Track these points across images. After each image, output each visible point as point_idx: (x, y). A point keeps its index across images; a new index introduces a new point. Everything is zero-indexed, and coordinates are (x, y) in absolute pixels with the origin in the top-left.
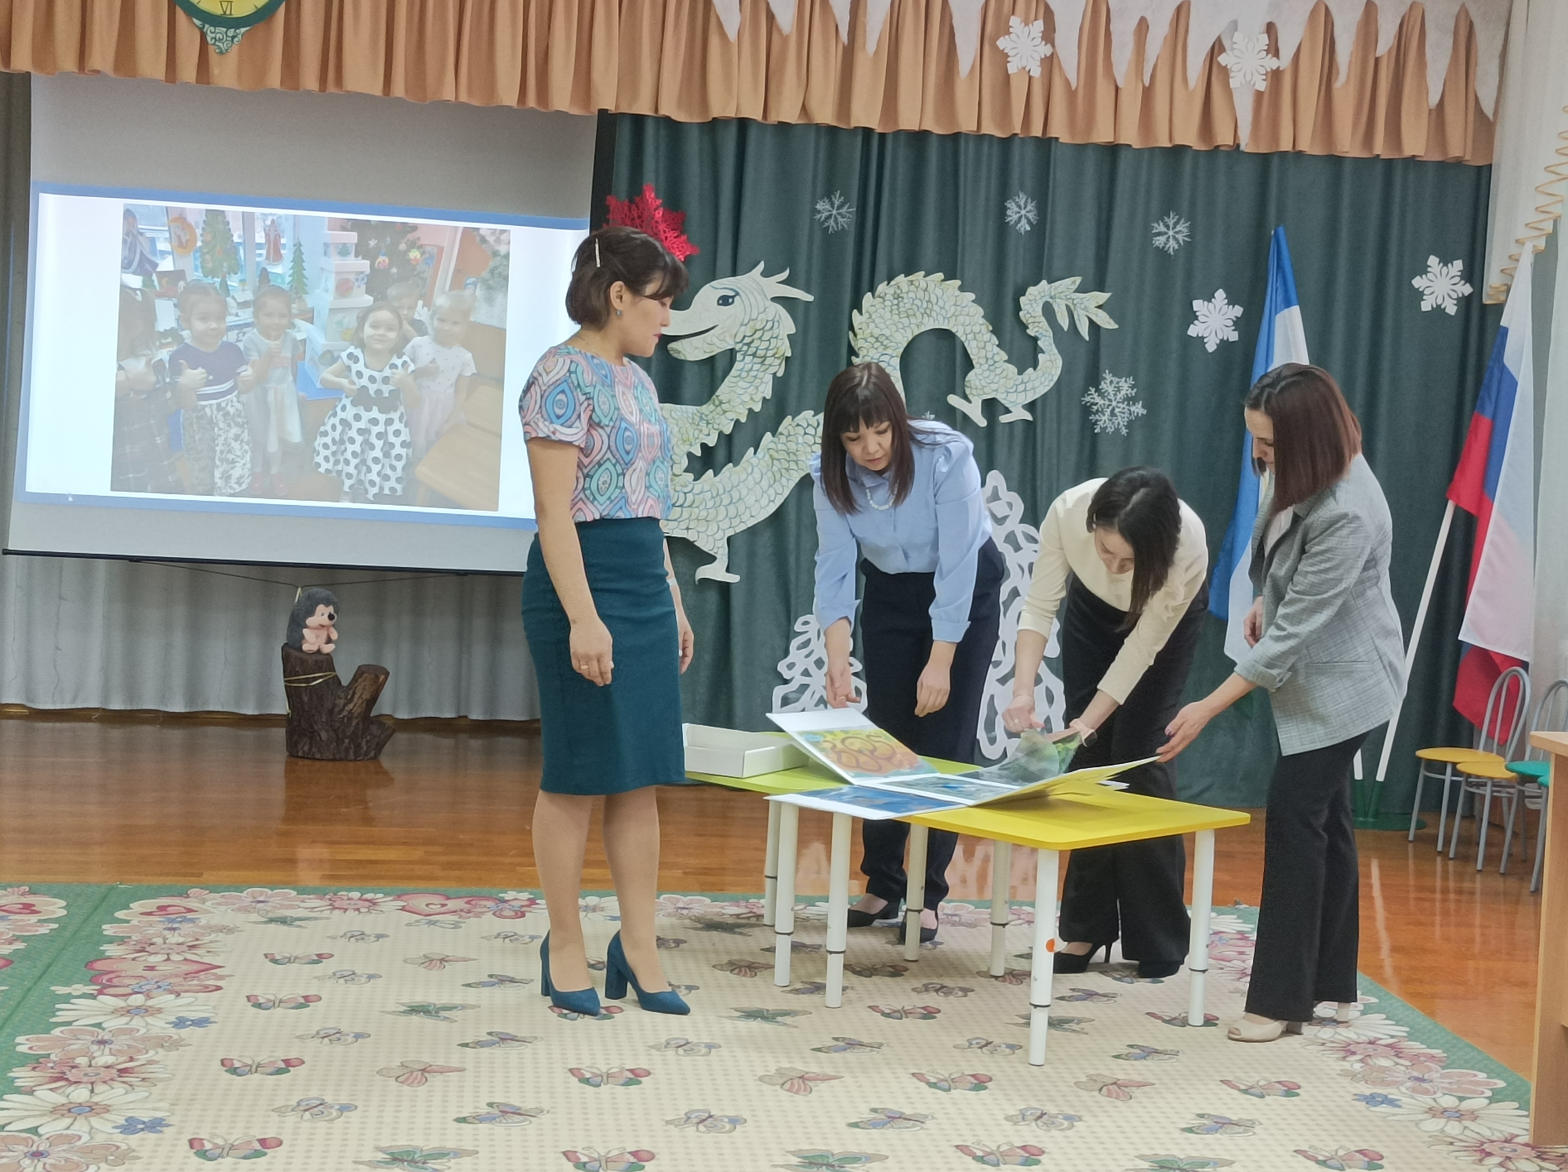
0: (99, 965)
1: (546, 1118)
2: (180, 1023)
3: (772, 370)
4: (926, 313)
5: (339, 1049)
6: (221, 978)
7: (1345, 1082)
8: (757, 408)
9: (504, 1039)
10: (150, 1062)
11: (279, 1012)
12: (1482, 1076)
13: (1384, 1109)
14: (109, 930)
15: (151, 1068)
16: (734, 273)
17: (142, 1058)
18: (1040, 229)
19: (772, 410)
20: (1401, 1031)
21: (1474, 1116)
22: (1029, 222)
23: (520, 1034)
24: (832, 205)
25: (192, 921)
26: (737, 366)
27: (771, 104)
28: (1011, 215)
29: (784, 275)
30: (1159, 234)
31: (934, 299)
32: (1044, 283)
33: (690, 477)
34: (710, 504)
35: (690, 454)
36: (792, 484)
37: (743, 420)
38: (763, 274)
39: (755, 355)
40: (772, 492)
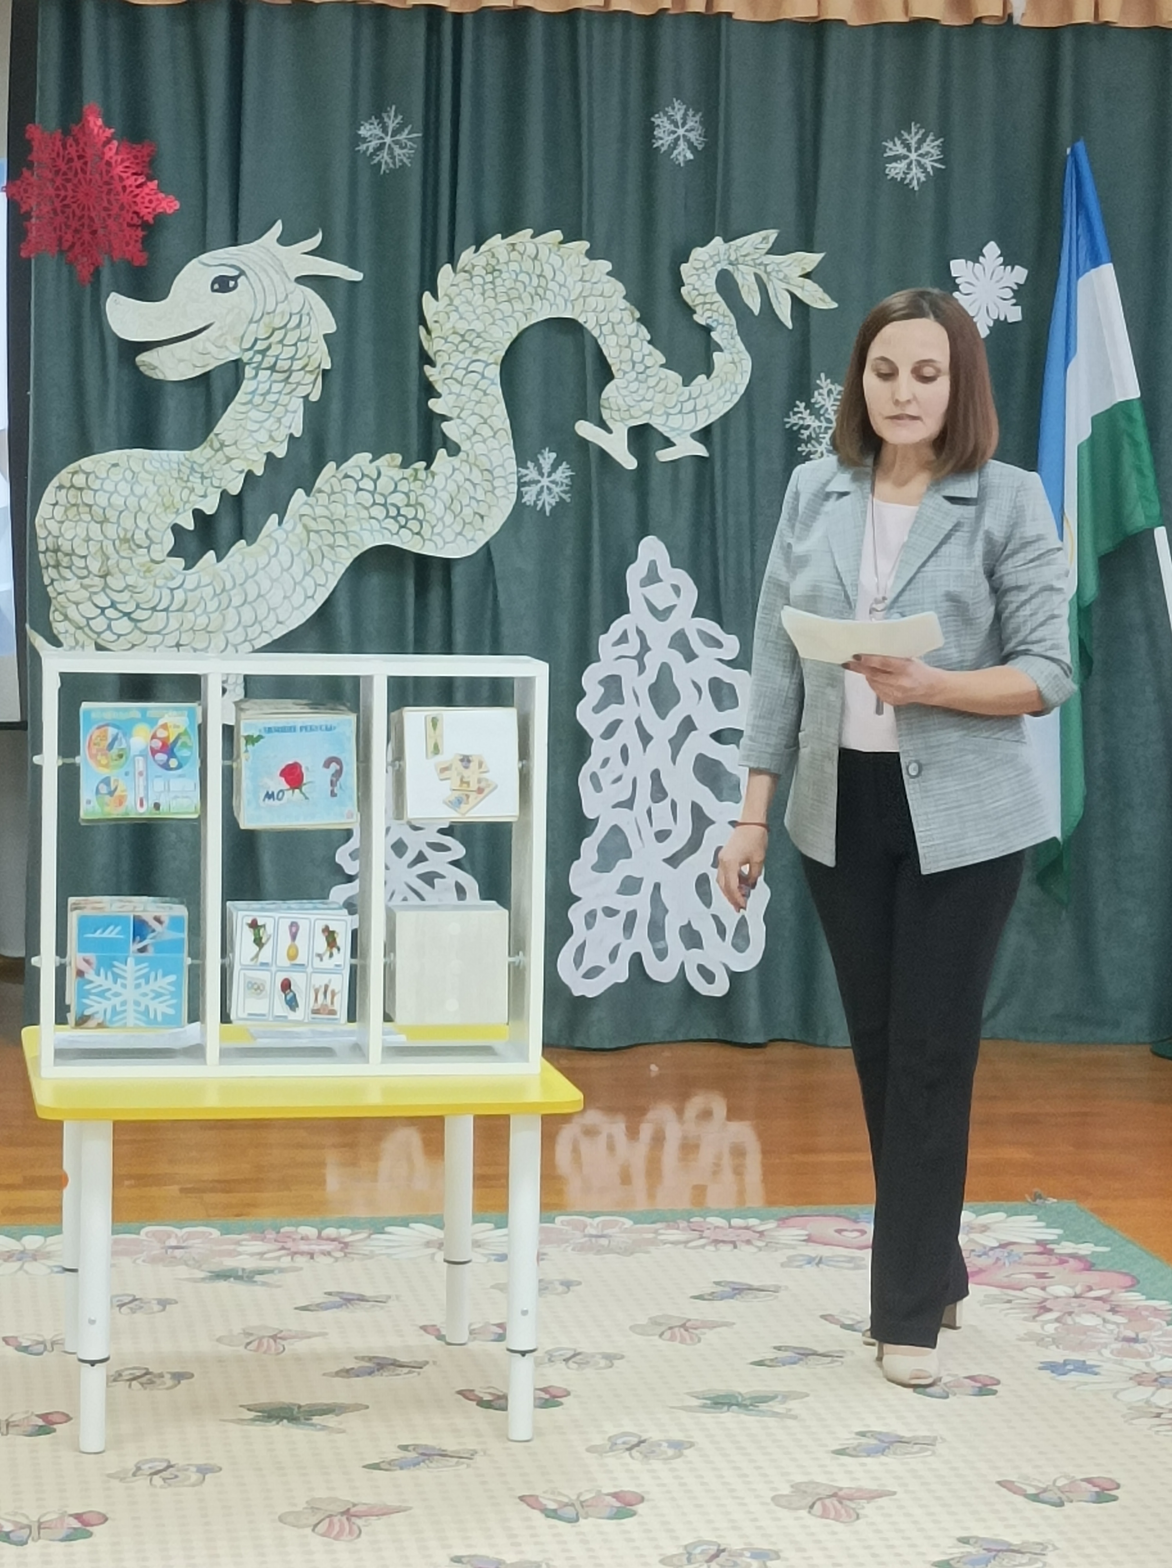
3: (303, 391)
4: (539, 294)
8: (281, 452)
16: (235, 241)
18: (711, 155)
19: (306, 455)
22: (691, 147)
24: (385, 130)
26: (247, 386)
28: (663, 137)
29: (316, 241)
30: (896, 158)
31: (549, 273)
32: (718, 240)
33: (180, 562)
34: (212, 605)
35: (177, 530)
36: (341, 570)
37: (259, 471)
38: (283, 241)
39: (272, 368)
40: (309, 582)
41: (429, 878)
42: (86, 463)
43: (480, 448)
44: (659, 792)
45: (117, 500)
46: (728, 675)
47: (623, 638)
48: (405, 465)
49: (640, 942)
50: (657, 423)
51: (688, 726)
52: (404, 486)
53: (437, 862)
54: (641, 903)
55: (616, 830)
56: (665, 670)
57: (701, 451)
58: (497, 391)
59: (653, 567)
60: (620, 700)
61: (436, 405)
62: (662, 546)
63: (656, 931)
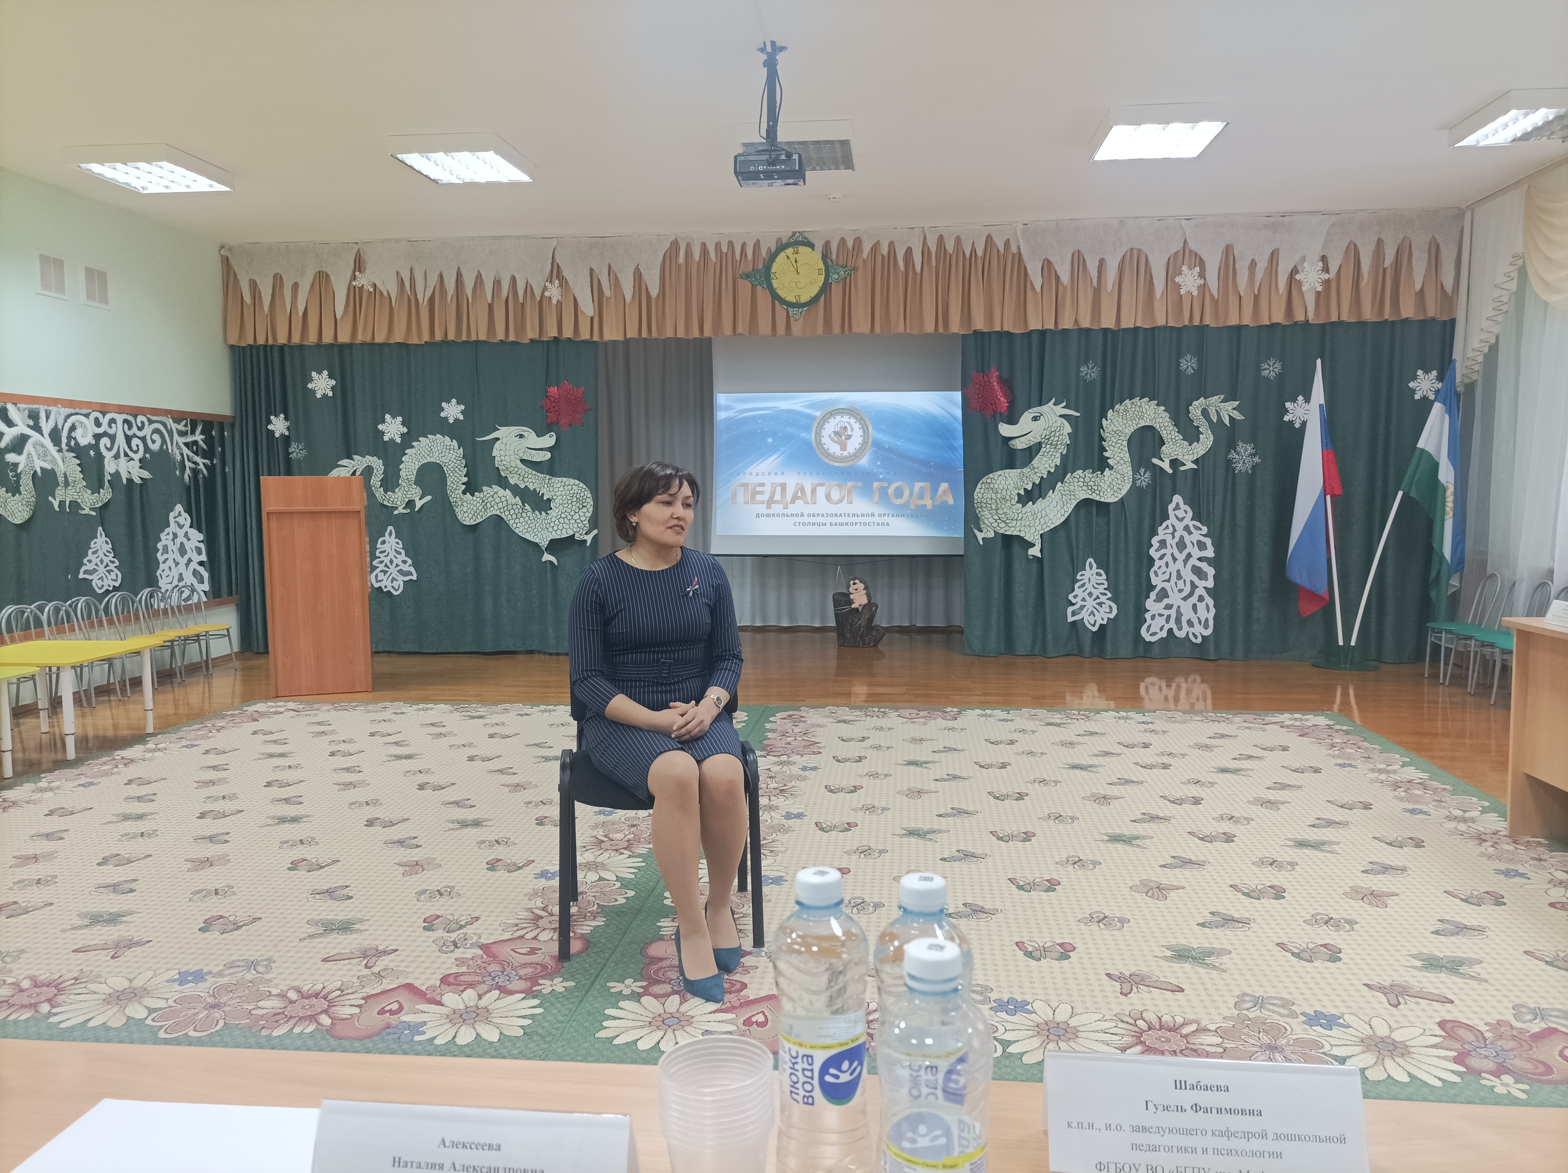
0: (765, 742)
1: (980, 815)
2: (804, 769)
3: (1060, 451)
5: (878, 781)
6: (821, 748)
7: (1397, 802)
8: (1052, 470)
9: (955, 777)
10: (793, 787)
11: (848, 763)
12: (1475, 799)
13: (1420, 816)
14: (768, 726)
15: (794, 789)
17: (790, 785)
18: (1200, 371)
19: (1061, 471)
20: (1425, 776)
21: (1473, 820)
22: (1193, 368)
23: (963, 775)
24: (1088, 368)
25: (804, 722)
26: (1043, 450)
27: (1059, 320)
28: (1183, 364)
29: (1064, 404)
30: (1265, 369)
31: (1144, 411)
32: (1202, 399)
33: (1020, 505)
34: (1031, 518)
35: (1019, 494)
36: (1073, 506)
37: (1045, 477)
38: (1055, 404)
39: (1051, 444)
40: (1062, 511)
41: (1100, 604)
42: (991, 475)
43: (1120, 467)
44: (1179, 577)
45: (1001, 486)
46: (1203, 539)
47: (1167, 527)
48: (1093, 473)
49: (1172, 624)
50: (1180, 458)
51: (1189, 556)
52: (1093, 479)
53: (1103, 599)
54: (1173, 613)
55: (1163, 589)
56: (1182, 537)
57: (1195, 467)
58: (1126, 449)
59: (1178, 504)
60: (1166, 547)
61: (1106, 454)
62: (1181, 498)
63: (1178, 621)
